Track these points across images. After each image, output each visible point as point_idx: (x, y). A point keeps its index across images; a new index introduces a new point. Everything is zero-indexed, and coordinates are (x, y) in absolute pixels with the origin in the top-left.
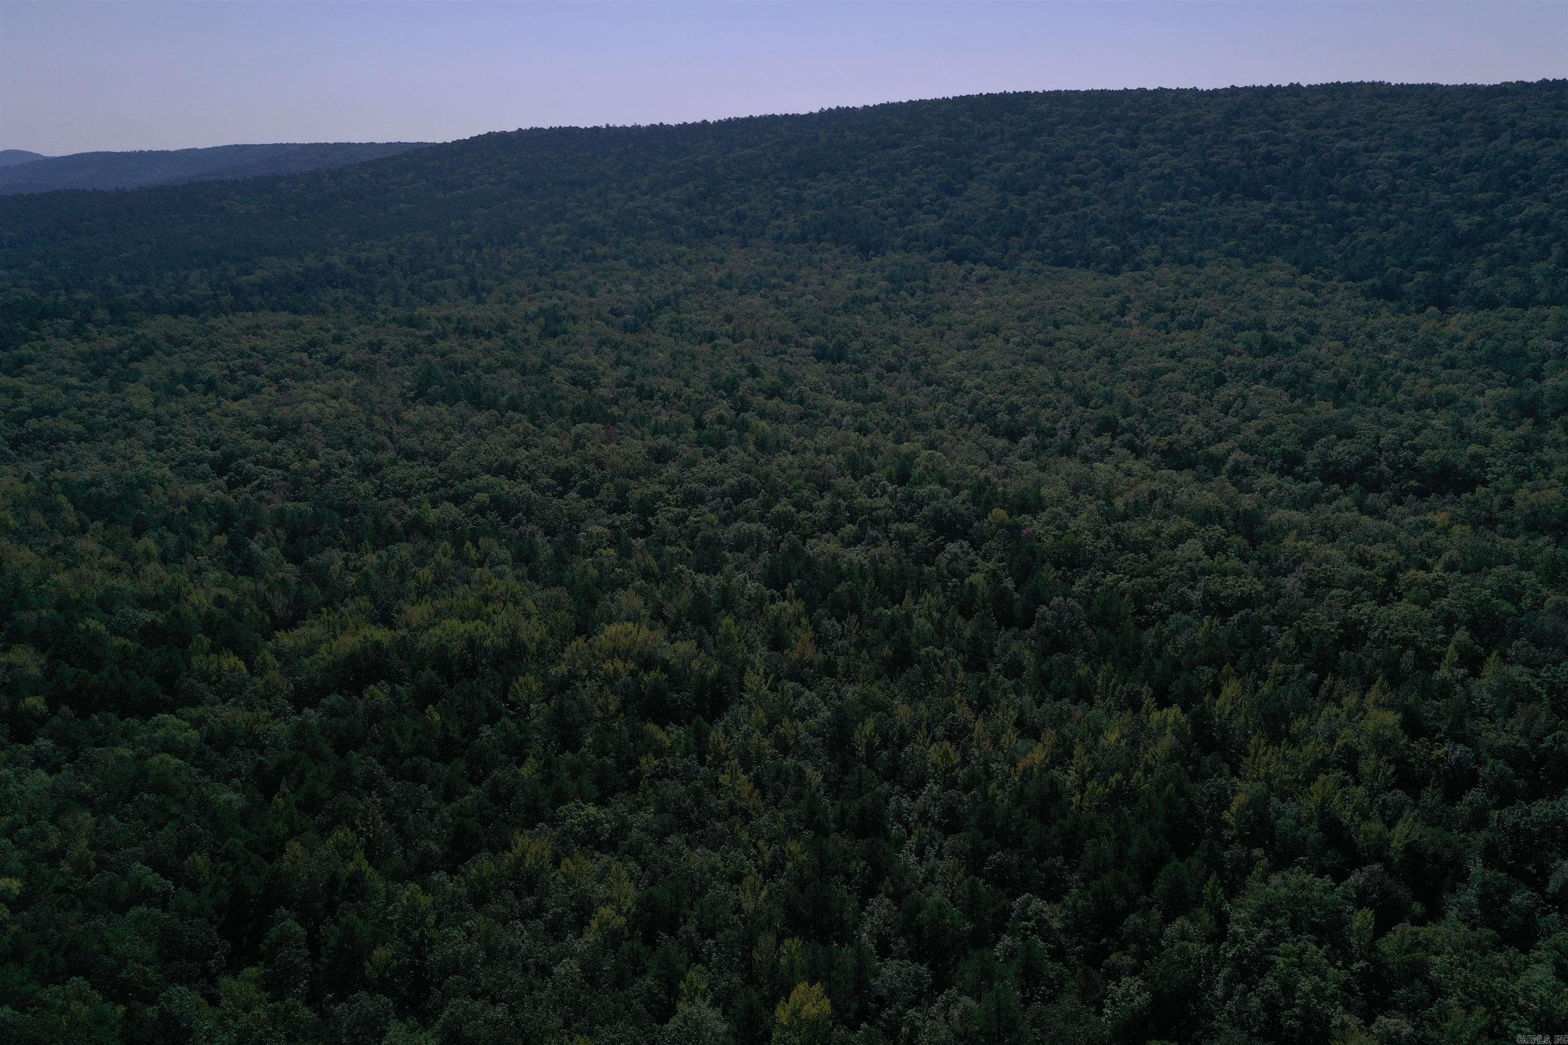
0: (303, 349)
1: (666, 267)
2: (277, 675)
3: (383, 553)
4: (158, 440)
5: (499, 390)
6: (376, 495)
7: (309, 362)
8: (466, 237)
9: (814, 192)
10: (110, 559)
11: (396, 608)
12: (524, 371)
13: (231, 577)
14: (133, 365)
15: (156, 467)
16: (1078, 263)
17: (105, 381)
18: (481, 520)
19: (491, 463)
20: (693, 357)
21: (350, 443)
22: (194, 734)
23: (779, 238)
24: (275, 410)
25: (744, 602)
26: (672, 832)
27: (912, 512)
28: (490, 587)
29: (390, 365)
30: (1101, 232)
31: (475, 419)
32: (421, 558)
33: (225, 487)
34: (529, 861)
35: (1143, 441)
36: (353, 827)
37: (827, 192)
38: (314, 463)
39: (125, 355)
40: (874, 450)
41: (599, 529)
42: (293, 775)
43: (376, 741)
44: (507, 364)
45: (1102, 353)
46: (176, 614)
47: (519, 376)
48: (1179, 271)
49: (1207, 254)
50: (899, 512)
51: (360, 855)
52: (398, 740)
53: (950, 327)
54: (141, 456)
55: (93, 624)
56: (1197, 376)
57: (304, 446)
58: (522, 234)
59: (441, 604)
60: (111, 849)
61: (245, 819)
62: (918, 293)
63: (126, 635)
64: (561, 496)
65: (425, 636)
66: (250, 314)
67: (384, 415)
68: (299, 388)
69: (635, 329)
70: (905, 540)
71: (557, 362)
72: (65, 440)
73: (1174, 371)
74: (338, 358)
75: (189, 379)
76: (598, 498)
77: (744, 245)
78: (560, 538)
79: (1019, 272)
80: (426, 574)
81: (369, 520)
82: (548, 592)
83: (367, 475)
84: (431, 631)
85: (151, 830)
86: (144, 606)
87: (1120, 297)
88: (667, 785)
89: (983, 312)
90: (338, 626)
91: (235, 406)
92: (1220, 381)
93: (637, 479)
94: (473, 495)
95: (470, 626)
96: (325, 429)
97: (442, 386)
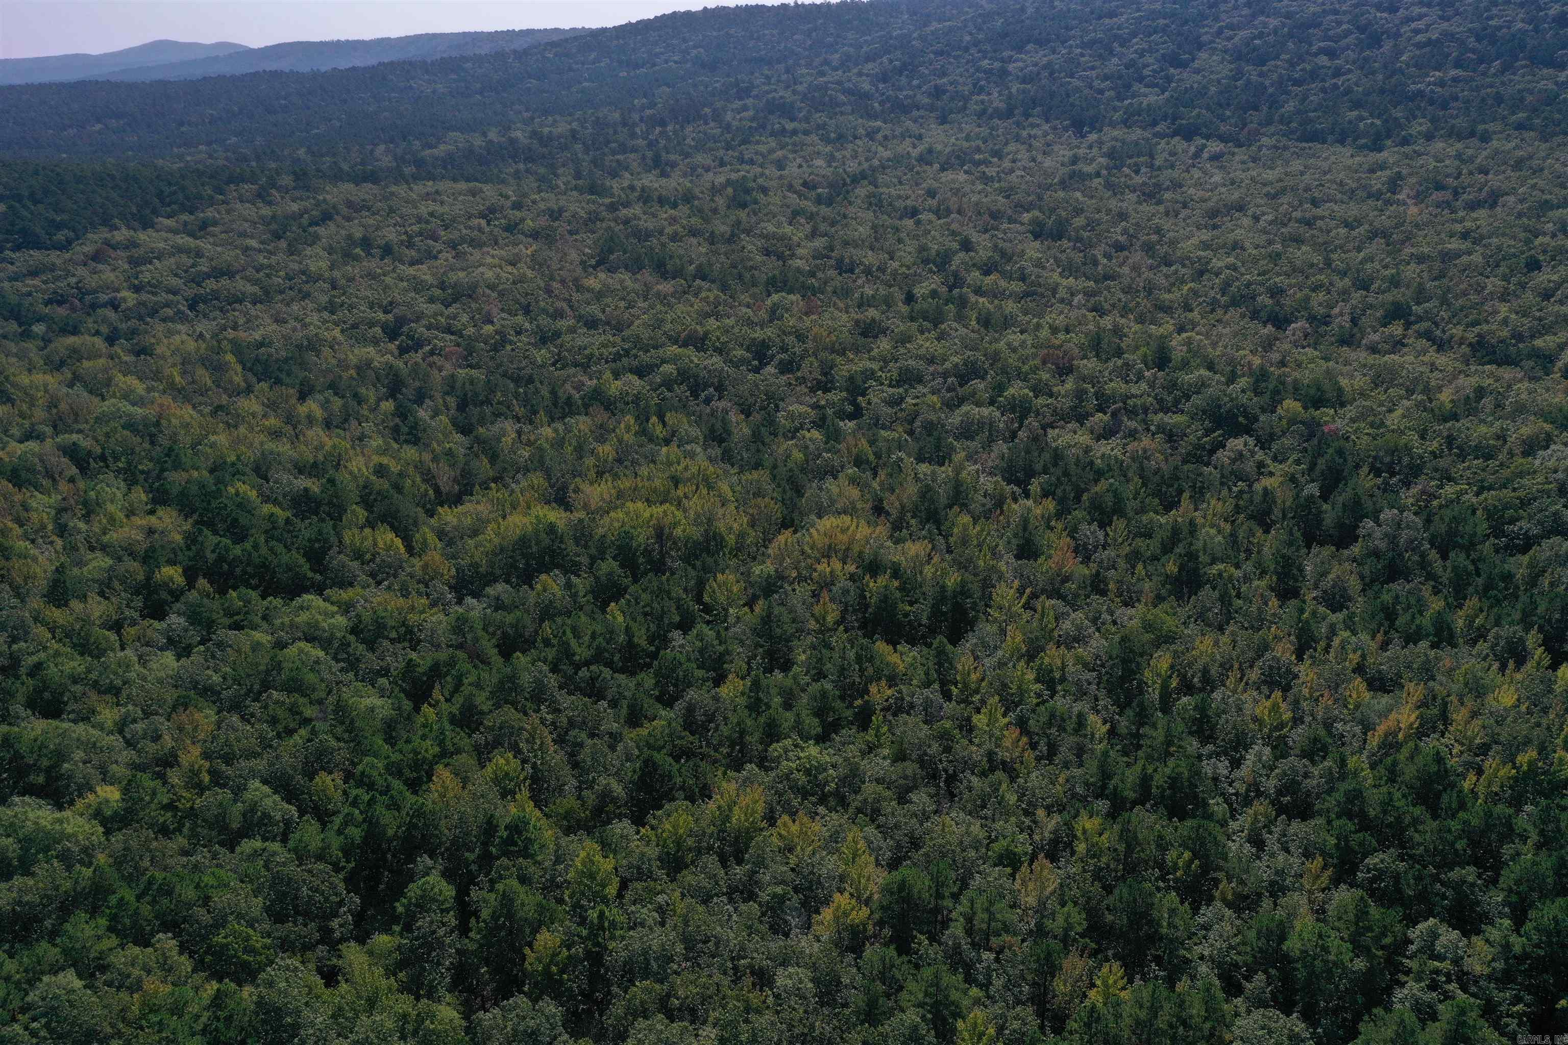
0: (482, 216)
1: (858, 142)
2: (437, 557)
3: (560, 426)
4: (331, 302)
5: (686, 259)
6: (554, 364)
7: (487, 229)
8: (648, 112)
9: (1020, 64)
10: (272, 422)
11: (572, 486)
12: (712, 240)
13: (396, 446)
14: (312, 229)
15: (327, 329)
16: (1330, 138)
17: (283, 244)
18: (668, 394)
19: (679, 334)
20: (898, 230)
21: (527, 310)
22: (341, 620)
23: (981, 114)
24: (451, 274)
25: (979, 497)
26: (915, 787)
27: (1177, 402)
28: (680, 468)
29: (571, 233)
30: (1357, 105)
31: (660, 287)
32: (602, 433)
33: (396, 352)
34: (737, 816)
35: (1444, 332)
36: (517, 751)
37: (1036, 65)
38: (488, 329)
39: (305, 221)
40: (1117, 331)
41: (803, 409)
42: (449, 679)
43: (547, 643)
44: (693, 233)
45: (1373, 234)
46: (332, 481)
47: (706, 245)
48: (1459, 146)
49: (1491, 127)
50: (1160, 401)
51: (524, 794)
52: (573, 643)
53: (1185, 206)
54: (314, 318)
55: (243, 488)
56: (1504, 259)
57: (479, 311)
58: (707, 110)
59: (625, 484)
60: (228, 759)
61: (390, 732)
62: (1143, 170)
63: (275, 502)
64: (757, 370)
65: (606, 520)
66: (430, 183)
67: (563, 282)
68: (477, 254)
69: (830, 202)
70: (1172, 436)
71: (748, 232)
72: (240, 301)
73: (1469, 253)
74: (516, 224)
75: (366, 243)
76: (799, 374)
77: (943, 120)
78: (757, 417)
79: (1260, 149)
80: (607, 450)
81: (545, 392)
82: (747, 476)
83: (544, 343)
84: (612, 514)
85: (279, 736)
86: (301, 472)
87: (1388, 172)
88: (906, 723)
89: (1223, 190)
90: (507, 505)
91: (411, 271)
92: (1534, 265)
93: (844, 354)
94: (658, 366)
95: (658, 510)
96: (501, 294)
97: (625, 252)
